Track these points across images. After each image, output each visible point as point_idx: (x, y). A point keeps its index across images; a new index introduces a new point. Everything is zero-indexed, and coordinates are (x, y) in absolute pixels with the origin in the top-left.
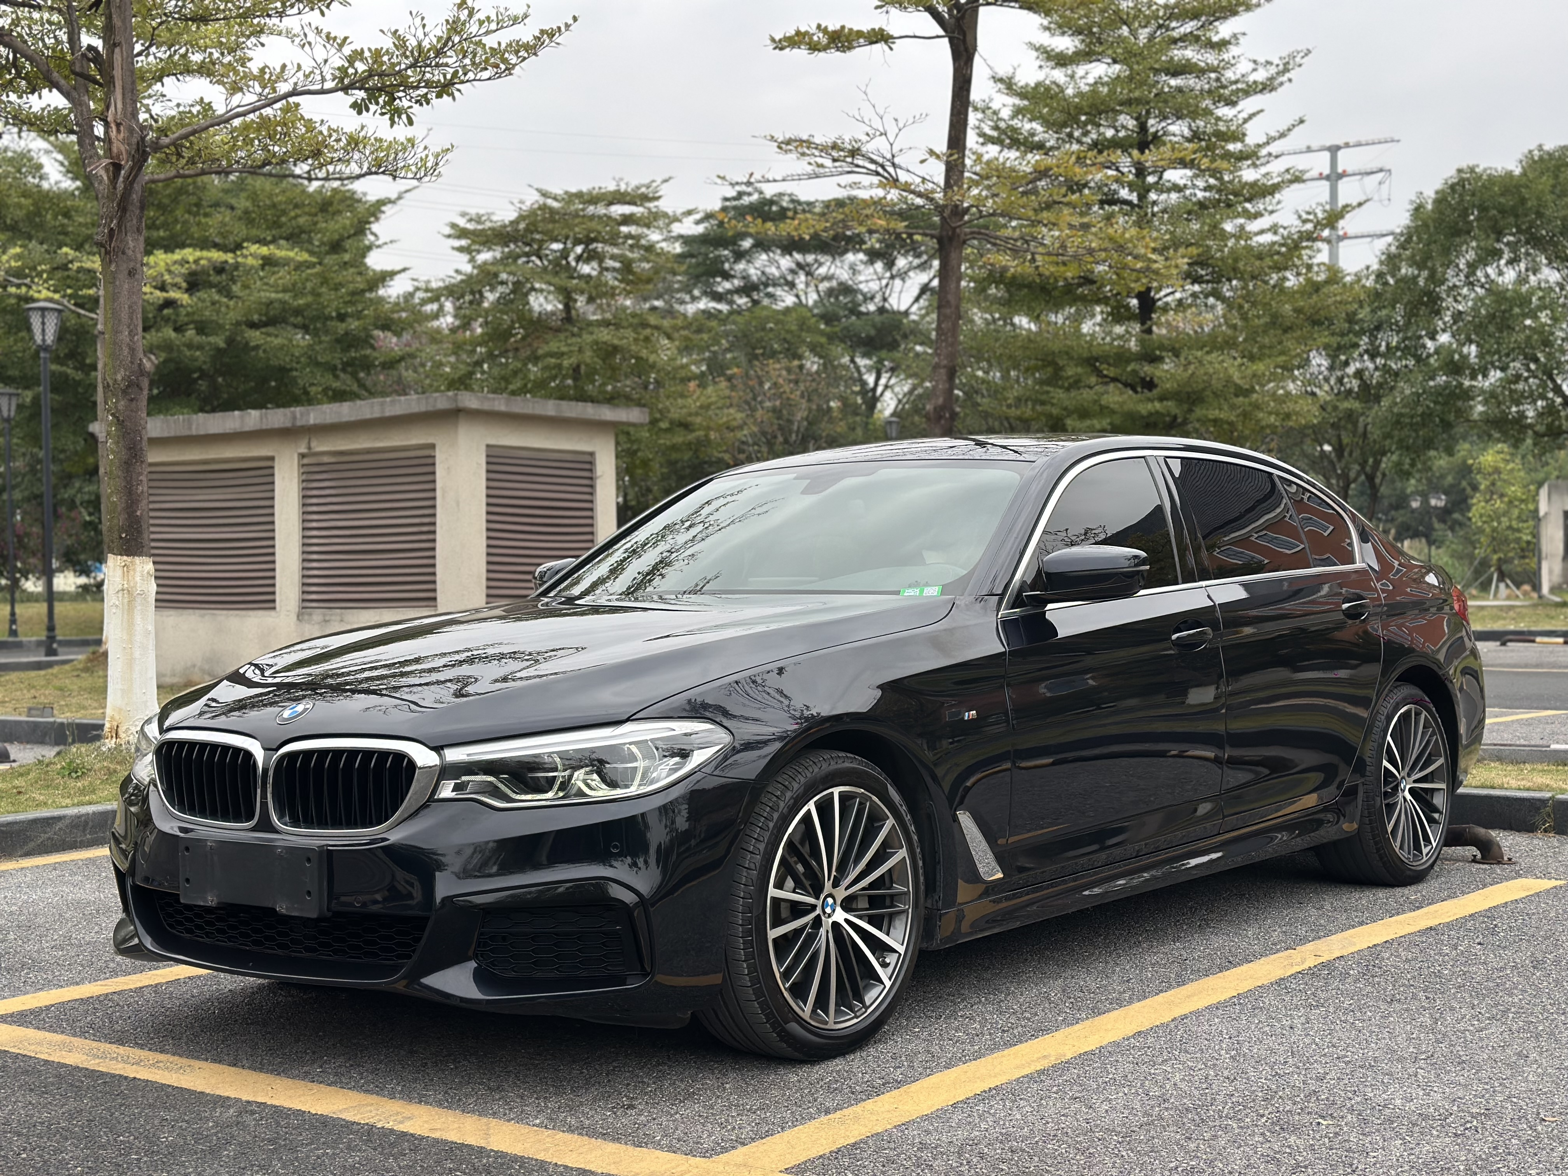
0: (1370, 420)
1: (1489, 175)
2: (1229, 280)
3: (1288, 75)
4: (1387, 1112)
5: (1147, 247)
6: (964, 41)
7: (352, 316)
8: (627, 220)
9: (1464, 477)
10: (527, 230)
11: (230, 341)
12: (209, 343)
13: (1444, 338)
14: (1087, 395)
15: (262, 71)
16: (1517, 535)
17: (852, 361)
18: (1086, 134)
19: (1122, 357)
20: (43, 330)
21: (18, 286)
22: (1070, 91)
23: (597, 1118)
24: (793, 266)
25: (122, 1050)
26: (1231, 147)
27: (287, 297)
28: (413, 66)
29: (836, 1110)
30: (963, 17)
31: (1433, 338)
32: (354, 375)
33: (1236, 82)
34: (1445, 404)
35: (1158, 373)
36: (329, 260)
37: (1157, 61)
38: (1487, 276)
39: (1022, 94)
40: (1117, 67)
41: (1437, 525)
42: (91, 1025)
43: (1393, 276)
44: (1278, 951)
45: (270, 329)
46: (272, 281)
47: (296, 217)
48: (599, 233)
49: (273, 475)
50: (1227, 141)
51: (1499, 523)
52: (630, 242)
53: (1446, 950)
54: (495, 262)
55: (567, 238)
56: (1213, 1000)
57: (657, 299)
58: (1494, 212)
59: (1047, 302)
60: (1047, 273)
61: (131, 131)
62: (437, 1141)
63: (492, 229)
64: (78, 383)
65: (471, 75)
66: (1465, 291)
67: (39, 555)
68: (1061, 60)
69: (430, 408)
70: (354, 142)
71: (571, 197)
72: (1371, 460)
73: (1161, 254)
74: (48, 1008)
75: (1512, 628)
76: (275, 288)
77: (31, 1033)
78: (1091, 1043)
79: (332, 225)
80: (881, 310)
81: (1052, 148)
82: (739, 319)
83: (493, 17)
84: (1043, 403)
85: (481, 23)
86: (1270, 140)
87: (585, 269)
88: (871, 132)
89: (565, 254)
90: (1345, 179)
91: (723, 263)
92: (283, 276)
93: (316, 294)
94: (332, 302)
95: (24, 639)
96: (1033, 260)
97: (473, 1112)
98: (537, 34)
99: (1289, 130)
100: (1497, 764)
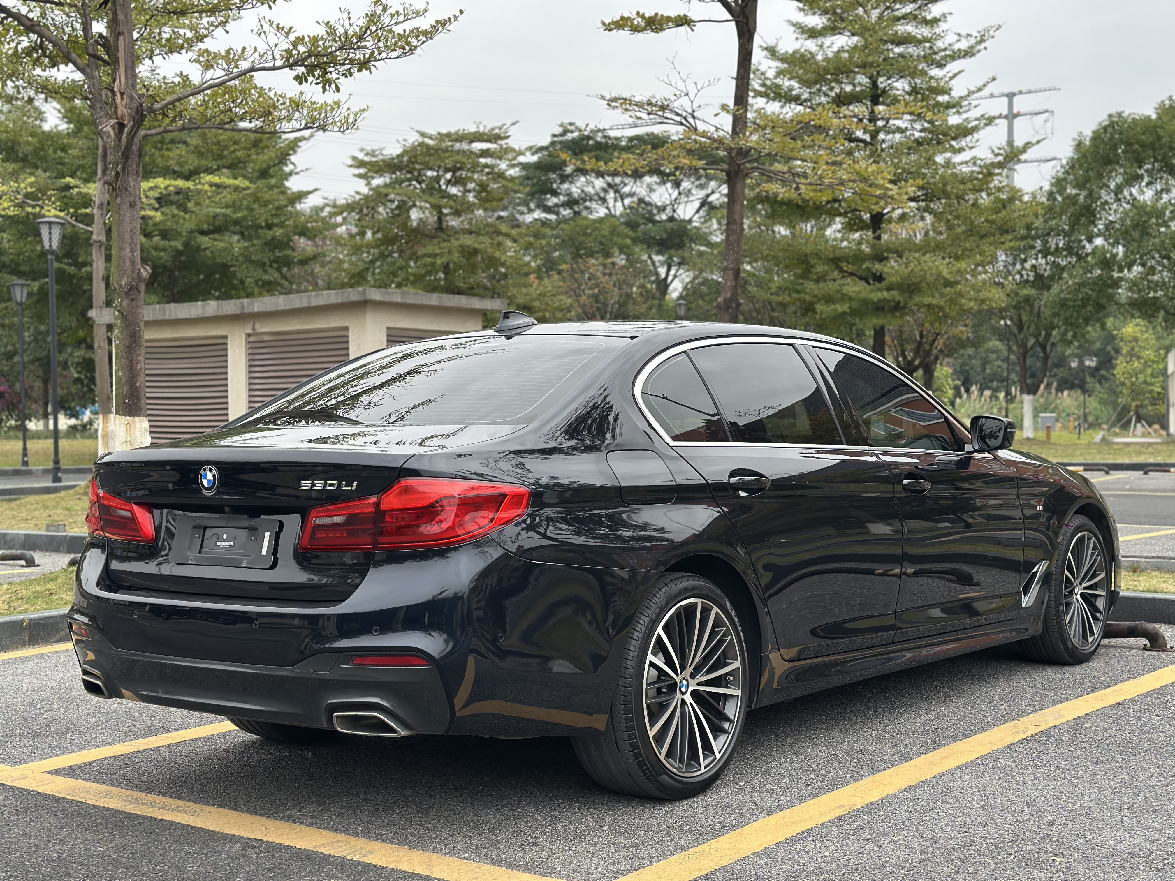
0: (1043, 303)
1: (1133, 119)
2: (939, 199)
3: (984, 45)
4: (1104, 851)
5: (883, 178)
6: (747, 24)
7: (277, 225)
8: (485, 153)
9: (1109, 343)
10: (409, 161)
11: (186, 245)
12: (171, 246)
13: (1099, 241)
14: (831, 287)
15: (228, 52)
16: (1151, 388)
17: (650, 257)
18: (832, 89)
19: (858, 258)
20: (50, 239)
21: (33, 207)
22: (819, 57)
23: (511, 853)
24: (605, 185)
25: (150, 797)
26: (940, 98)
27: (229, 211)
28: (341, 48)
29: (689, 848)
30: (746, 6)
31: (1090, 241)
32: (279, 270)
33: (945, 50)
34: (1100, 291)
35: (886, 270)
36: (261, 183)
37: (885, 34)
38: (1131, 194)
39: (783, 59)
40: (855, 39)
41: (1088, 379)
42: (124, 777)
43: (1061, 195)
44: (1006, 722)
45: (216, 236)
46: (217, 199)
47: (234, 151)
48: (464, 163)
49: (226, 349)
50: (937, 94)
51: (1137, 379)
52: (487, 170)
53: (1133, 721)
54: (386, 185)
55: (440, 167)
56: (963, 761)
57: (503, 210)
58: (1136, 147)
59: (802, 216)
60: (808, 198)
61: (131, 98)
62: (393, 871)
63: (383, 161)
64: (73, 276)
65: (384, 55)
66: (1114, 206)
67: (41, 403)
68: (812, 33)
69: (345, 300)
70: (296, 105)
71: (441, 137)
72: (1043, 333)
73: (895, 184)
74: (91, 763)
75: (1151, 460)
76: (219, 204)
77: (80, 783)
78: (874, 796)
79: (261, 157)
80: (671, 219)
81: (806, 100)
82: (565, 226)
83: (401, 11)
84: (798, 292)
85: (392, 16)
86: (970, 93)
87: (453, 190)
88: (678, 93)
89: (437, 179)
90: (1019, 118)
91: (552, 183)
92: (227, 196)
93: (250, 209)
94: (262, 215)
95: (34, 468)
96: (797, 188)
97: (418, 847)
98: (433, 23)
99: (985, 86)
100: (1157, 573)
